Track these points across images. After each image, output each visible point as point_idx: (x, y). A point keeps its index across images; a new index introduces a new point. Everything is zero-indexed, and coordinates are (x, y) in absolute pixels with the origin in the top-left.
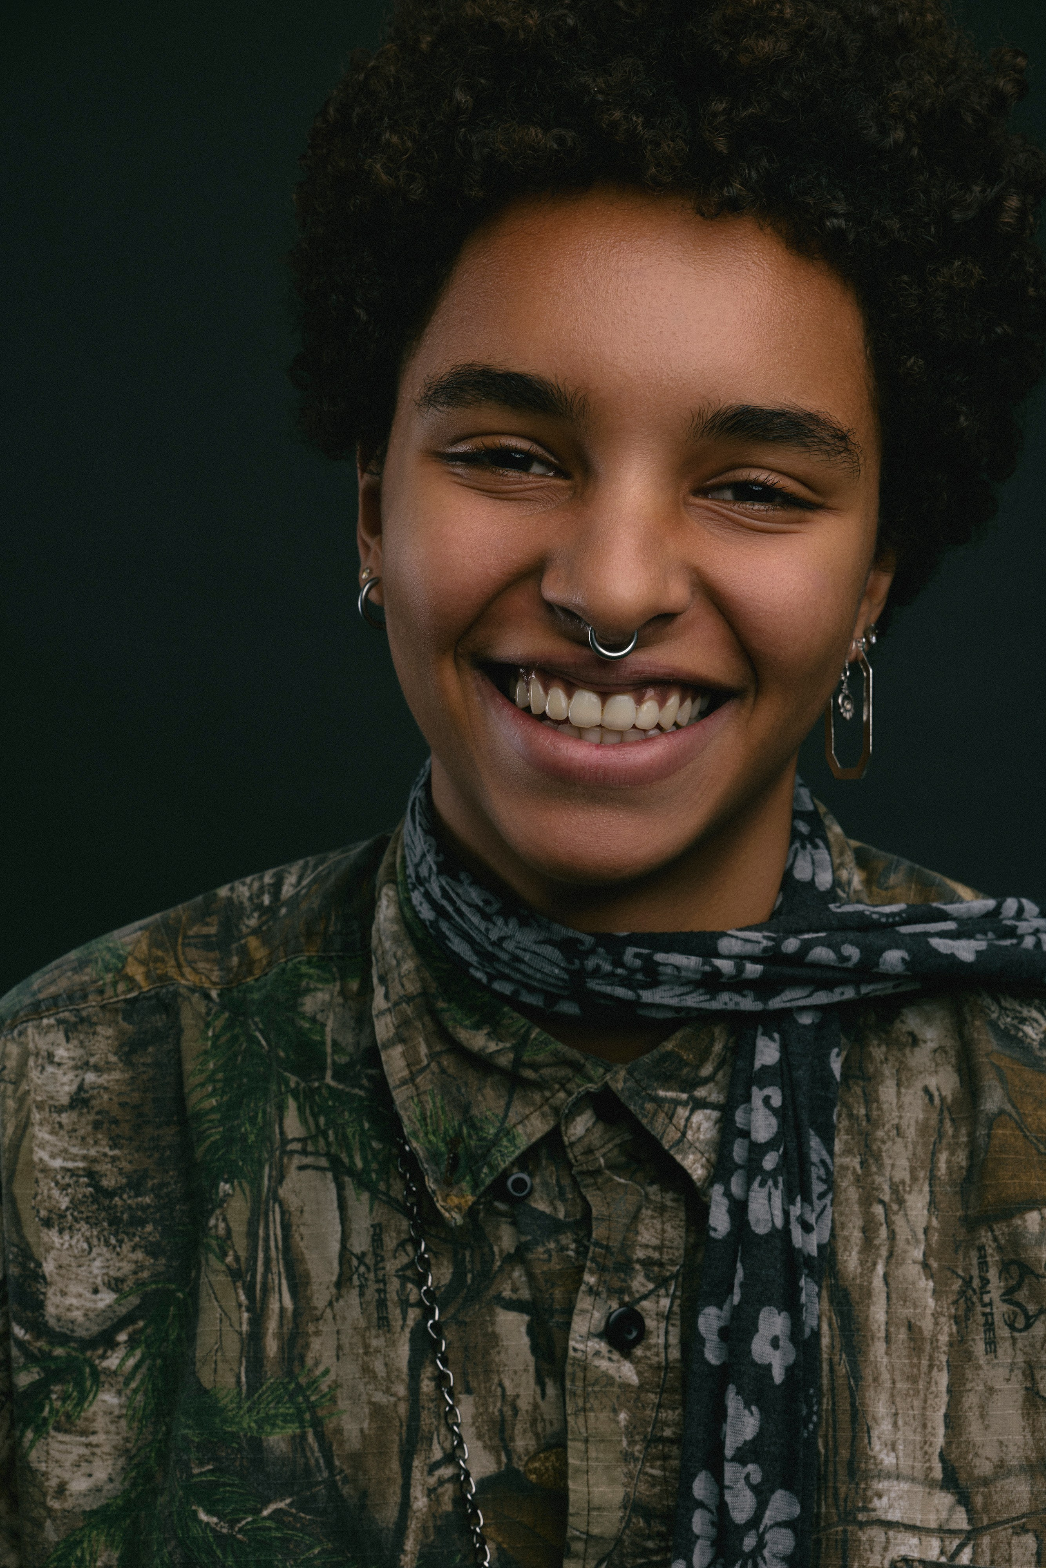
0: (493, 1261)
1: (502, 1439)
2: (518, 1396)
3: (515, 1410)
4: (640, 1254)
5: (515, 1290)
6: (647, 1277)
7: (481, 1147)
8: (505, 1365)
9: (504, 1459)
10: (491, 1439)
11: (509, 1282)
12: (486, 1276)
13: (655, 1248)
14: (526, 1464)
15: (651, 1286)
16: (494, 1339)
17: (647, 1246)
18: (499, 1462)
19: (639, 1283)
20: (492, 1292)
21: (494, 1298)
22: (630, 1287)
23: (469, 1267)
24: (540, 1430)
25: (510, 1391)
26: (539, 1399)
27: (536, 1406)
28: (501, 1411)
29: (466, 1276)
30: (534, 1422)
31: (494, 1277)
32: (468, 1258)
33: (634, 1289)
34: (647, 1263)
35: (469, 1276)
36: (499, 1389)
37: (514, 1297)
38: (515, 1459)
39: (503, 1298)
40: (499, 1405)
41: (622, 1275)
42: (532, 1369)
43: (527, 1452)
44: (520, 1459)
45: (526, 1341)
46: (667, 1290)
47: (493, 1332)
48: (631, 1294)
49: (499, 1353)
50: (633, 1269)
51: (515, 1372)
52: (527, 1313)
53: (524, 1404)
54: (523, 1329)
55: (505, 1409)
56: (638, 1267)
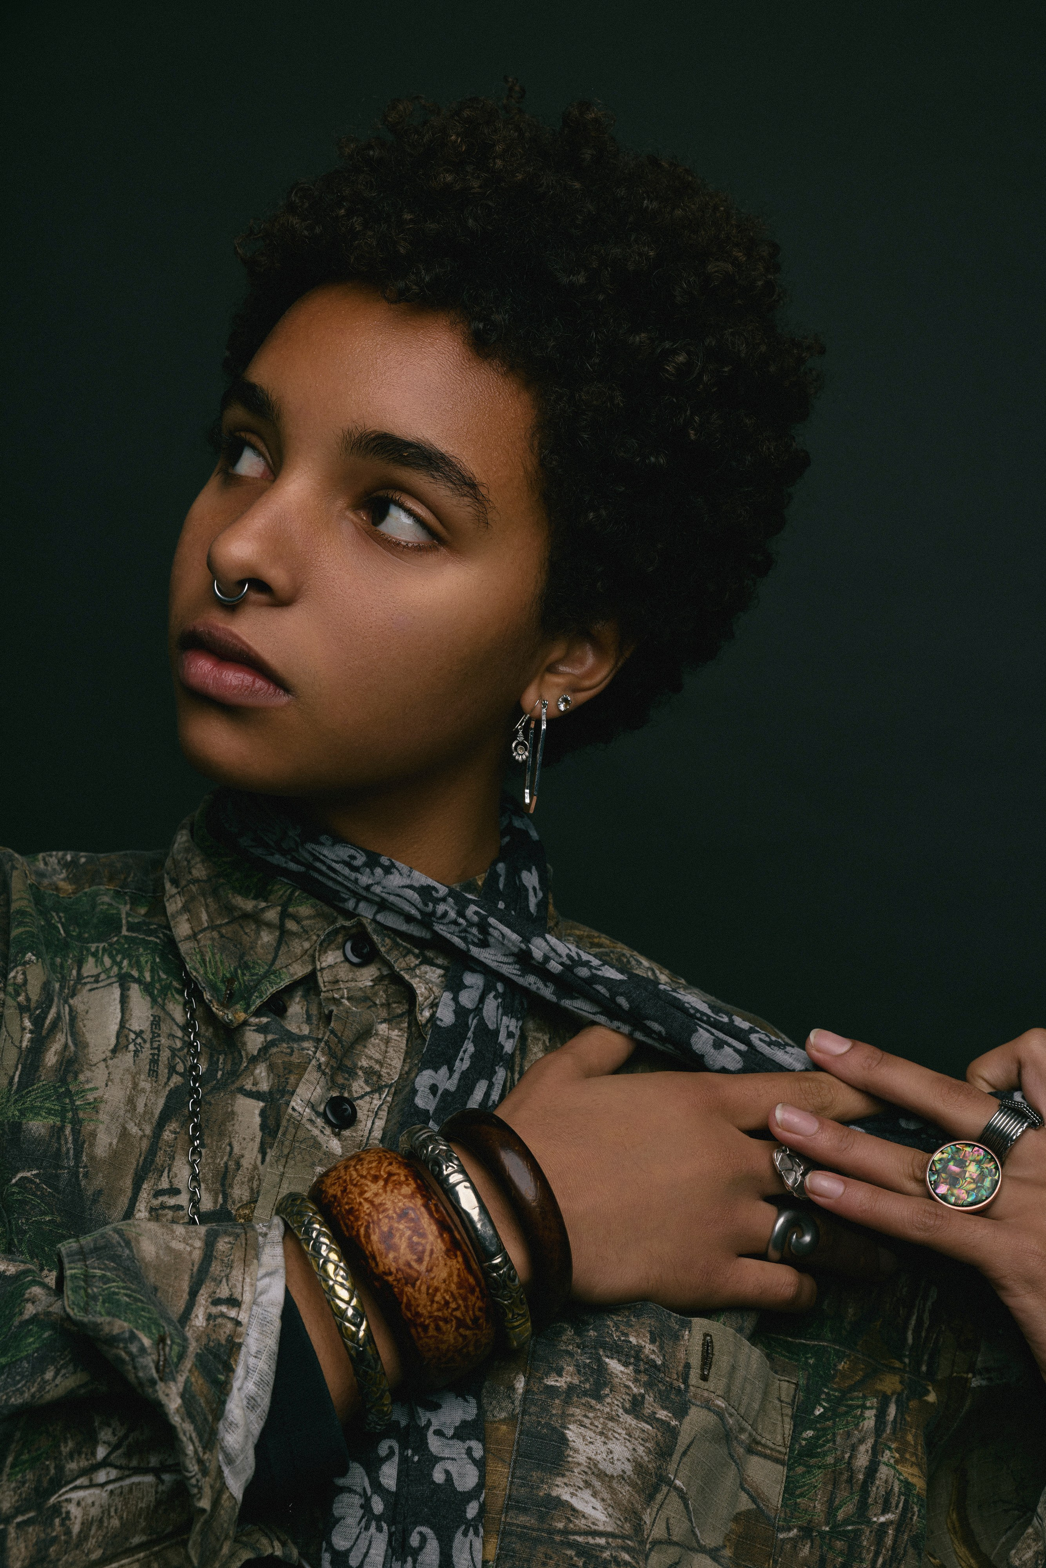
0: (241, 1062)
1: (223, 1185)
2: (243, 1156)
3: (238, 1166)
4: (364, 1063)
5: (255, 1084)
6: (366, 1082)
7: (253, 980)
8: (237, 1133)
9: (220, 1200)
10: (213, 1183)
11: (252, 1078)
12: (234, 1074)
13: (377, 1061)
14: (238, 1209)
15: (368, 1089)
16: (231, 1115)
17: (371, 1058)
18: (216, 1202)
19: (358, 1086)
20: (237, 1084)
21: (237, 1088)
22: (350, 1086)
23: (221, 1066)
24: (255, 1186)
25: (236, 1149)
26: (259, 1162)
27: (255, 1167)
28: (226, 1163)
29: (217, 1072)
30: (251, 1179)
31: (240, 1075)
32: (221, 1061)
33: (354, 1089)
34: (370, 1073)
35: (220, 1073)
36: (228, 1148)
37: (254, 1089)
38: (230, 1202)
39: (245, 1090)
40: (225, 1159)
41: (347, 1076)
42: (258, 1140)
43: (241, 1200)
44: (234, 1203)
45: (258, 1120)
46: (380, 1095)
47: (232, 1111)
48: (350, 1092)
49: (233, 1125)
50: (356, 1074)
51: (244, 1139)
52: (263, 1101)
53: (245, 1163)
54: (257, 1112)
55: (230, 1163)
56: (360, 1073)
